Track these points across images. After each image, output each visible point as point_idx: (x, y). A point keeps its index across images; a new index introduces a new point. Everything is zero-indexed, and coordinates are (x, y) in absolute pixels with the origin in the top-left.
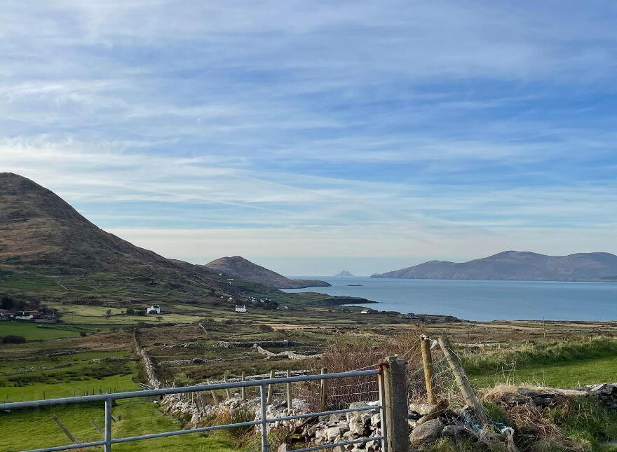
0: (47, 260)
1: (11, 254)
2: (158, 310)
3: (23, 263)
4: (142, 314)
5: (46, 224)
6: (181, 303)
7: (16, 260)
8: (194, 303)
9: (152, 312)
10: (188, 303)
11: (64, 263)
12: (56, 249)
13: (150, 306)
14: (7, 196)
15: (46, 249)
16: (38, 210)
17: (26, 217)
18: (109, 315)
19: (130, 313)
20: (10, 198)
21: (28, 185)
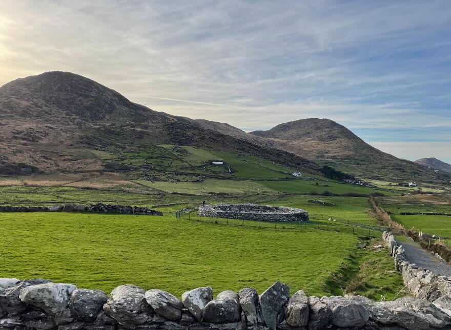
0: (348, 158)
1: (332, 155)
2: (415, 185)
3: (338, 159)
4: (407, 186)
5: (345, 141)
6: (424, 182)
7: (334, 157)
8: (431, 182)
9: (412, 186)
10: (427, 182)
11: (356, 160)
12: (351, 153)
13: (410, 182)
14: (325, 129)
15: (347, 153)
16: (340, 135)
17: (335, 138)
18: (390, 185)
19: (400, 185)
20: (327, 130)
21: (334, 124)
